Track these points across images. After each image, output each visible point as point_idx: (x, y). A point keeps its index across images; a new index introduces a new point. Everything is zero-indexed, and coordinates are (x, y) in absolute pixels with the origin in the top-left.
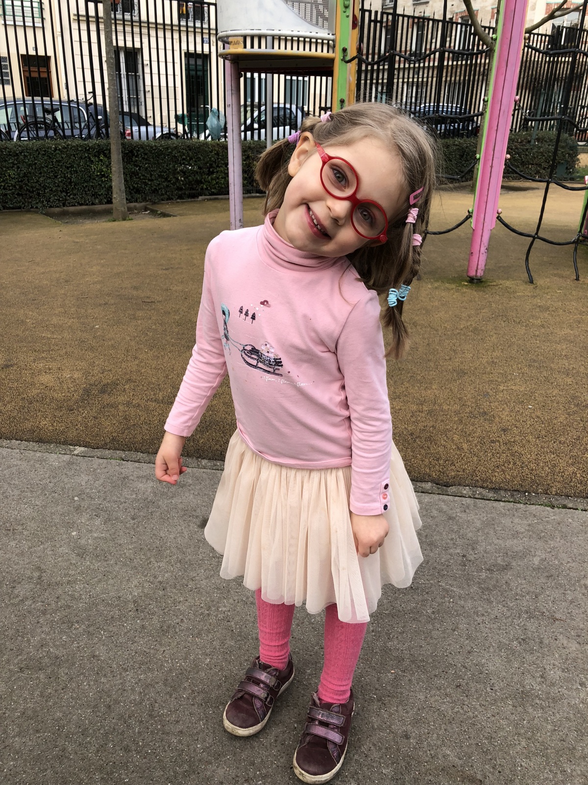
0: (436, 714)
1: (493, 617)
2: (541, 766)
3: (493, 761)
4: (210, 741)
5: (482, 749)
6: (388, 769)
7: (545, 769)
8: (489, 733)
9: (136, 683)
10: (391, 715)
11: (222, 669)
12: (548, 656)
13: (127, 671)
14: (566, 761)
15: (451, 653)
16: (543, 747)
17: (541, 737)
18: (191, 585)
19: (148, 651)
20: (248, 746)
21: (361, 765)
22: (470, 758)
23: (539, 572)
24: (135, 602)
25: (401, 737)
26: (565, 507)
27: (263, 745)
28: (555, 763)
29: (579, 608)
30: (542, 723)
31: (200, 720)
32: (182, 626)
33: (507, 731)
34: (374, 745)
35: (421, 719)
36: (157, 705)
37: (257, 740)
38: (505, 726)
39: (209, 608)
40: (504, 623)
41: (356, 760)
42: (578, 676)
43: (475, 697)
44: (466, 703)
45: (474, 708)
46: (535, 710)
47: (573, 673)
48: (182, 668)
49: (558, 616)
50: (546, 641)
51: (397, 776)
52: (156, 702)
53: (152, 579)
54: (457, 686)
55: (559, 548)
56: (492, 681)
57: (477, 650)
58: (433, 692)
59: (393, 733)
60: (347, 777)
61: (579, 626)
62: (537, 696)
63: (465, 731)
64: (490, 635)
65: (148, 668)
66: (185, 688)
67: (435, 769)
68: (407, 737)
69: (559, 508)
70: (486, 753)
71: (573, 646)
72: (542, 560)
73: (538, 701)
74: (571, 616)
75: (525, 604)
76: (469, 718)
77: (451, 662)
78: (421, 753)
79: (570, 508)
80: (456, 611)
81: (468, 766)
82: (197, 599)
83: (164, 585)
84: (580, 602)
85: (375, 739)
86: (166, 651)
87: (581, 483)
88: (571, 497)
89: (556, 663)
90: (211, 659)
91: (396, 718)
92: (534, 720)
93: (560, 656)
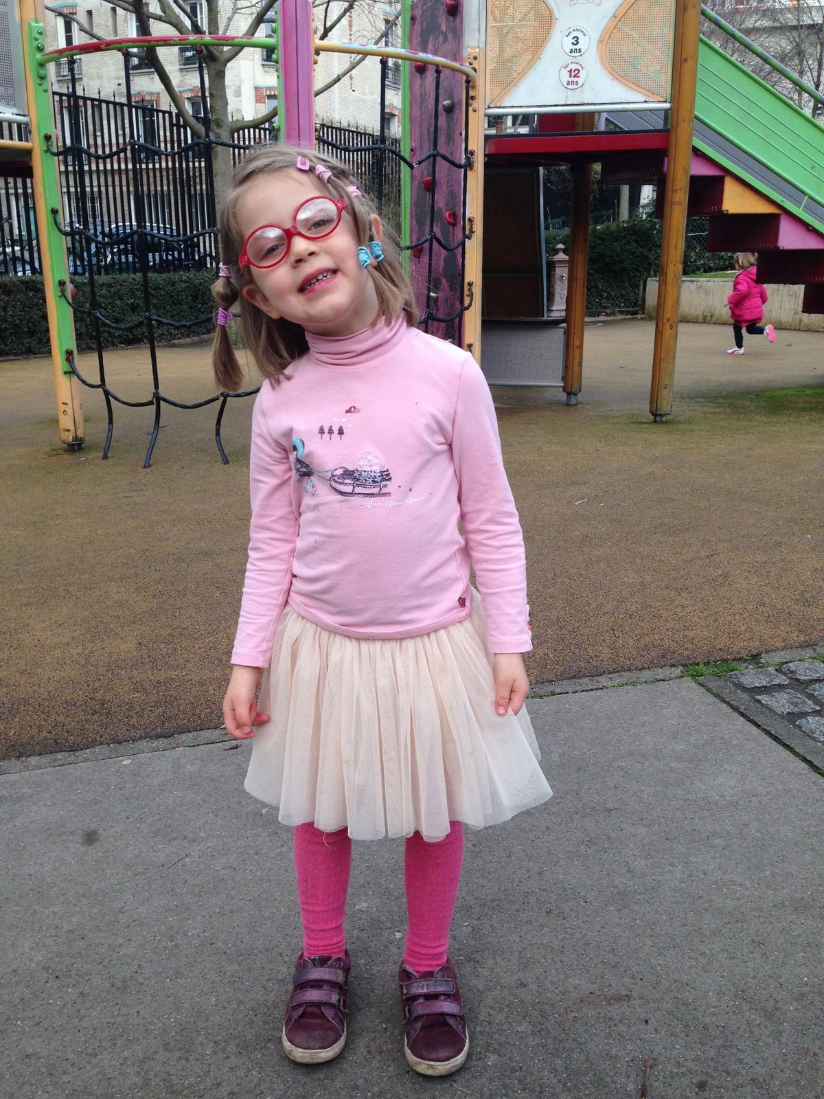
0: (542, 949)
1: (544, 829)
2: (679, 957)
3: (628, 972)
4: (281, 1087)
5: (610, 964)
6: (522, 1025)
7: (684, 958)
8: (608, 946)
9: (122, 1064)
10: (492, 970)
11: (240, 1003)
12: (622, 849)
13: (96, 1055)
14: (699, 943)
15: (520, 882)
16: (669, 939)
17: (662, 930)
18: (123, 920)
19: (112, 1020)
20: (338, 1072)
21: (489, 1034)
22: (602, 978)
23: (566, 768)
24: (46, 969)
25: (517, 988)
26: (553, 694)
27: (356, 1063)
28: (690, 949)
29: (627, 791)
30: (655, 916)
31: (249, 1070)
32: (145, 974)
33: (625, 937)
34: (492, 1008)
35: (528, 961)
36: (173, 1078)
37: (345, 1061)
38: (620, 933)
39: (172, 939)
40: (559, 831)
41: (480, 1031)
42: (663, 858)
43: (573, 916)
44: (567, 926)
45: (579, 927)
46: (640, 907)
47: (657, 857)
48: (181, 1022)
49: (610, 806)
50: (613, 835)
51: (537, 1028)
52: (170, 1075)
53: (53, 932)
54: (548, 913)
55: (571, 738)
56: (582, 894)
57: (547, 869)
58: (525, 928)
59: (505, 987)
60: (480, 1053)
61: (636, 809)
62: (635, 892)
63: (582, 954)
64: (551, 848)
65: (128, 1040)
66: (201, 1044)
67: (574, 1003)
68: (524, 985)
69: (548, 696)
70: (616, 966)
71: (643, 831)
72: (560, 755)
73: (639, 897)
74: (623, 802)
75: (570, 805)
76: (578, 940)
77: (527, 890)
78: (549, 995)
79: (560, 694)
80: (498, 836)
81: (606, 987)
82: (145, 934)
83: (80, 933)
84: (624, 786)
85: (489, 1001)
86: (142, 1012)
87: (558, 664)
88: (555, 681)
89: (635, 853)
90: (217, 996)
91: (500, 970)
92: (645, 917)
93: (635, 844)
